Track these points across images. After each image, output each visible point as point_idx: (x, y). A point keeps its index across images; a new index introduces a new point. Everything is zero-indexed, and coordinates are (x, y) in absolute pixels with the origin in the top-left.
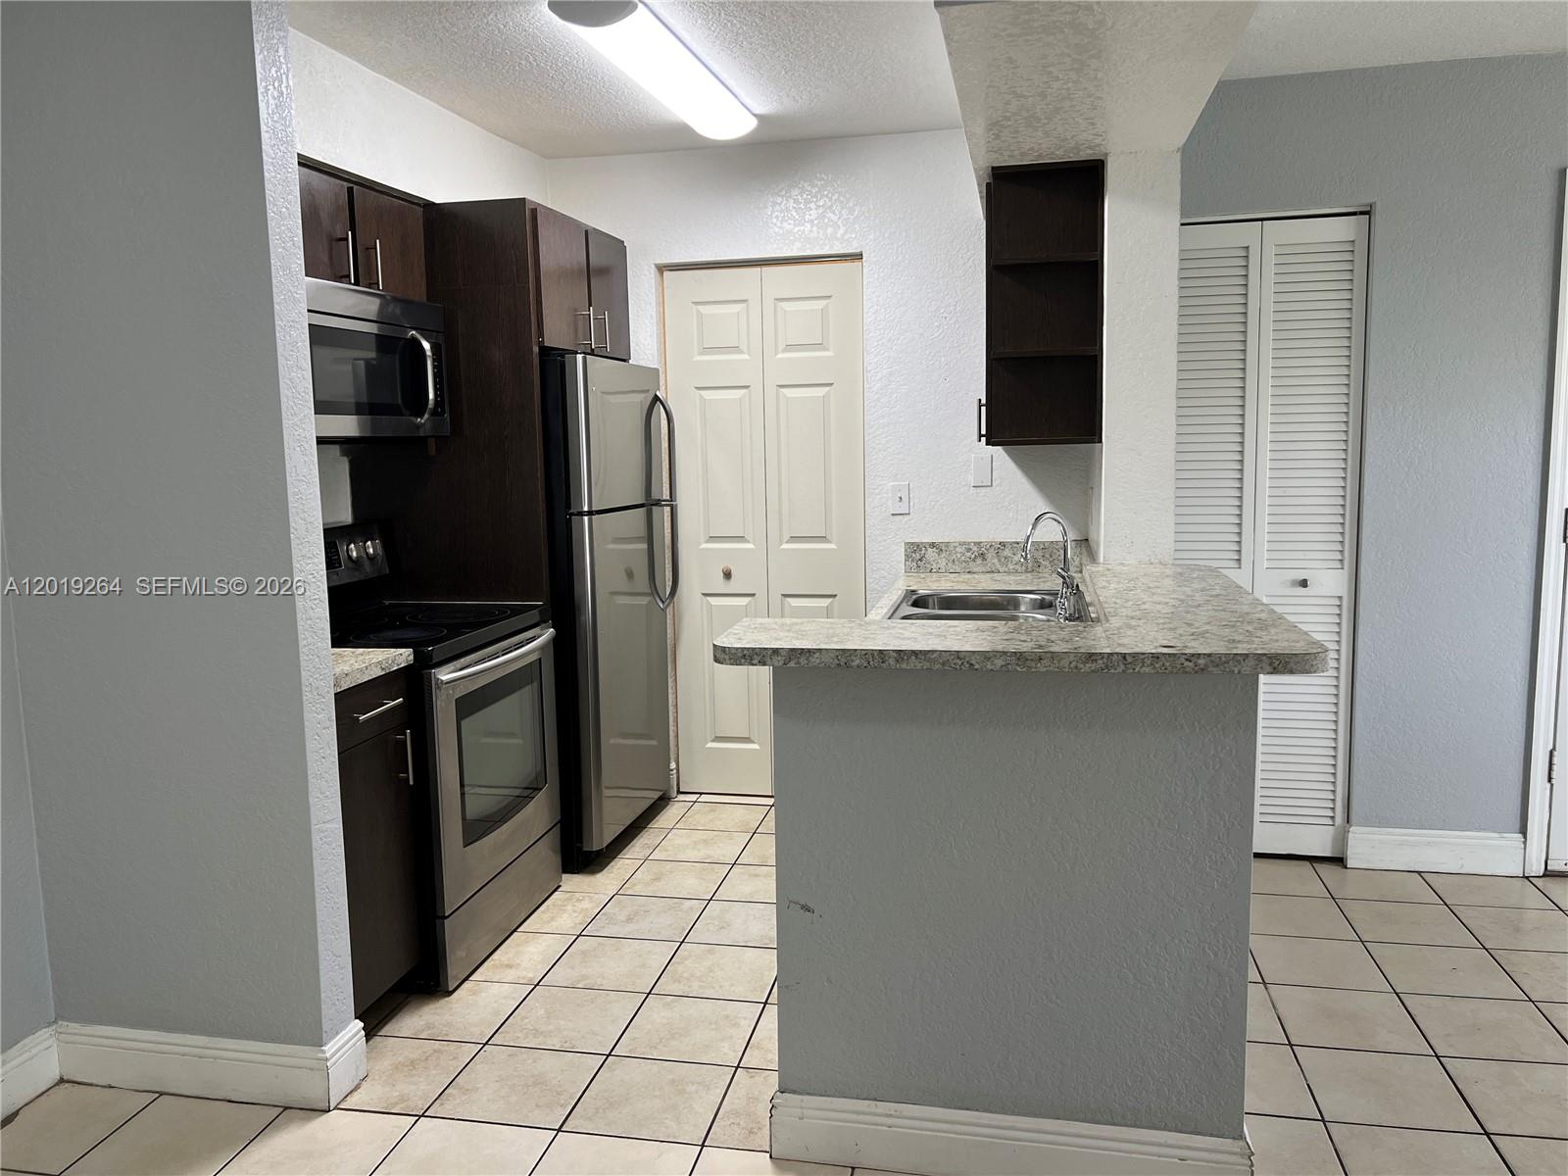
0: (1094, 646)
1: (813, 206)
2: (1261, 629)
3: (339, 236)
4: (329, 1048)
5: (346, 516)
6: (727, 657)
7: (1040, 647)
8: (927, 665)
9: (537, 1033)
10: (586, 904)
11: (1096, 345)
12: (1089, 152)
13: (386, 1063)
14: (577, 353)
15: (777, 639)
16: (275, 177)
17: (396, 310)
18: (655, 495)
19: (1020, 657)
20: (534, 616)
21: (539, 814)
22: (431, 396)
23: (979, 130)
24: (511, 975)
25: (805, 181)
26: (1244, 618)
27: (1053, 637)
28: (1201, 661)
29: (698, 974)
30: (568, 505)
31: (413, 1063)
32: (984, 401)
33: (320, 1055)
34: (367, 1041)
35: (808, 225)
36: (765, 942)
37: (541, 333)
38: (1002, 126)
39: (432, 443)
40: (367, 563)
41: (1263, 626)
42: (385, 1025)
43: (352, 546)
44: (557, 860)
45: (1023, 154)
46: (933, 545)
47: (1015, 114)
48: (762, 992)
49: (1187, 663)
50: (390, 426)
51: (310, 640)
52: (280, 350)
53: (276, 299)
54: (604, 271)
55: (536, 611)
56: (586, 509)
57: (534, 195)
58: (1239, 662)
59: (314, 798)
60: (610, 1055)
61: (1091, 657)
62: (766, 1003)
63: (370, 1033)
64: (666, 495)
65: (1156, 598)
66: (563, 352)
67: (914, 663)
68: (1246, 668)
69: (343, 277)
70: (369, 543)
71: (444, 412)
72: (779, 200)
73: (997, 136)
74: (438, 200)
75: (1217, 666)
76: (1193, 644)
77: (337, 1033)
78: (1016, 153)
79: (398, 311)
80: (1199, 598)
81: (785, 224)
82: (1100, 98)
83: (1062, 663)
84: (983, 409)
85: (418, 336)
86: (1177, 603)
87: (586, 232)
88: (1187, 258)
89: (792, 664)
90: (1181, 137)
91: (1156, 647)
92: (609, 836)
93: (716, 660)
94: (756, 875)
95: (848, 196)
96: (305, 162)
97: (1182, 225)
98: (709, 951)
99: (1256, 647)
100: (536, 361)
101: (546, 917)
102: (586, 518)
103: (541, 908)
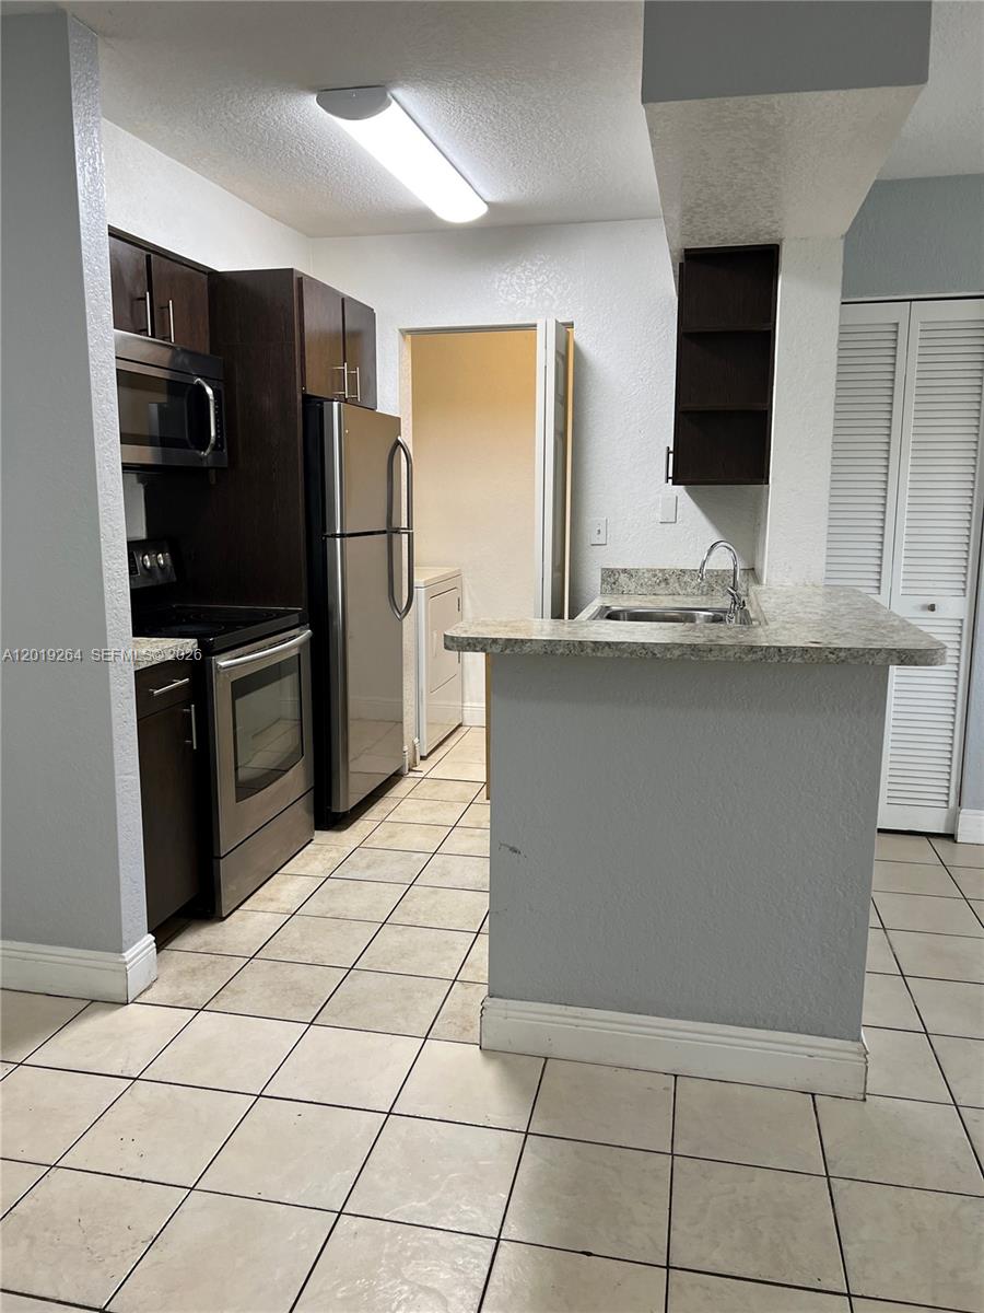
0: (755, 642)
1: (533, 282)
2: (893, 632)
3: (139, 296)
4: (128, 955)
5: (142, 534)
6: (455, 645)
7: (711, 641)
8: (617, 654)
9: (293, 951)
10: (334, 854)
11: (766, 402)
12: (767, 237)
13: (171, 970)
14: (333, 400)
15: (496, 632)
16: (90, 240)
17: (183, 359)
18: (395, 525)
19: (694, 648)
20: (295, 619)
21: (296, 780)
22: (213, 434)
23: (675, 215)
24: (273, 906)
25: (527, 260)
26: (878, 625)
27: (722, 635)
28: (842, 654)
29: (423, 909)
30: (324, 530)
31: (194, 971)
32: (671, 449)
33: (120, 960)
34: (158, 952)
35: (529, 298)
36: (479, 887)
37: (303, 383)
38: (695, 213)
39: (213, 472)
40: (158, 571)
41: (894, 630)
42: (170, 942)
43: (147, 557)
44: (310, 819)
45: (711, 238)
46: (625, 571)
47: (705, 202)
48: (476, 924)
49: (831, 656)
50: (179, 457)
51: (115, 625)
52: (93, 385)
53: (90, 343)
54: (357, 335)
55: (296, 615)
56: (338, 532)
57: (301, 267)
58: (873, 655)
59: (117, 753)
60: (352, 968)
61: (752, 649)
62: (478, 933)
63: (161, 945)
64: (405, 525)
65: (808, 610)
66: (321, 400)
67: (607, 652)
68: (879, 660)
69: (143, 331)
70: (160, 555)
71: (223, 447)
72: (505, 276)
73: (690, 221)
74: (220, 270)
75: (855, 658)
76: (835, 641)
77: (134, 943)
78: (705, 237)
79: (187, 361)
80: (843, 610)
81: (509, 297)
82: (777, 188)
83: (729, 653)
84: (671, 456)
85: (203, 383)
86: (824, 613)
87: (343, 300)
88: (844, 331)
89: (508, 651)
90: (845, 225)
91: (806, 643)
92: (354, 800)
93: (446, 647)
94: (472, 836)
95: (563, 274)
96: (114, 233)
97: (843, 303)
98: (432, 892)
99: (888, 644)
100: (300, 406)
101: (301, 863)
102: (338, 540)
103: (297, 856)
